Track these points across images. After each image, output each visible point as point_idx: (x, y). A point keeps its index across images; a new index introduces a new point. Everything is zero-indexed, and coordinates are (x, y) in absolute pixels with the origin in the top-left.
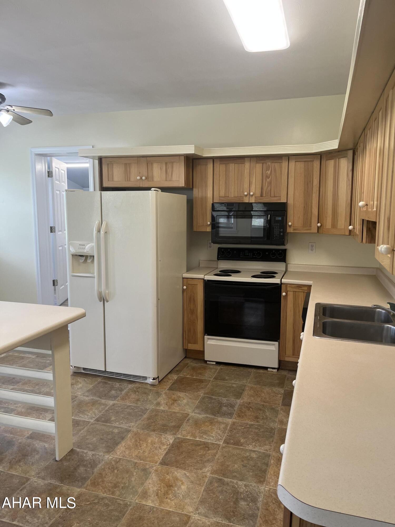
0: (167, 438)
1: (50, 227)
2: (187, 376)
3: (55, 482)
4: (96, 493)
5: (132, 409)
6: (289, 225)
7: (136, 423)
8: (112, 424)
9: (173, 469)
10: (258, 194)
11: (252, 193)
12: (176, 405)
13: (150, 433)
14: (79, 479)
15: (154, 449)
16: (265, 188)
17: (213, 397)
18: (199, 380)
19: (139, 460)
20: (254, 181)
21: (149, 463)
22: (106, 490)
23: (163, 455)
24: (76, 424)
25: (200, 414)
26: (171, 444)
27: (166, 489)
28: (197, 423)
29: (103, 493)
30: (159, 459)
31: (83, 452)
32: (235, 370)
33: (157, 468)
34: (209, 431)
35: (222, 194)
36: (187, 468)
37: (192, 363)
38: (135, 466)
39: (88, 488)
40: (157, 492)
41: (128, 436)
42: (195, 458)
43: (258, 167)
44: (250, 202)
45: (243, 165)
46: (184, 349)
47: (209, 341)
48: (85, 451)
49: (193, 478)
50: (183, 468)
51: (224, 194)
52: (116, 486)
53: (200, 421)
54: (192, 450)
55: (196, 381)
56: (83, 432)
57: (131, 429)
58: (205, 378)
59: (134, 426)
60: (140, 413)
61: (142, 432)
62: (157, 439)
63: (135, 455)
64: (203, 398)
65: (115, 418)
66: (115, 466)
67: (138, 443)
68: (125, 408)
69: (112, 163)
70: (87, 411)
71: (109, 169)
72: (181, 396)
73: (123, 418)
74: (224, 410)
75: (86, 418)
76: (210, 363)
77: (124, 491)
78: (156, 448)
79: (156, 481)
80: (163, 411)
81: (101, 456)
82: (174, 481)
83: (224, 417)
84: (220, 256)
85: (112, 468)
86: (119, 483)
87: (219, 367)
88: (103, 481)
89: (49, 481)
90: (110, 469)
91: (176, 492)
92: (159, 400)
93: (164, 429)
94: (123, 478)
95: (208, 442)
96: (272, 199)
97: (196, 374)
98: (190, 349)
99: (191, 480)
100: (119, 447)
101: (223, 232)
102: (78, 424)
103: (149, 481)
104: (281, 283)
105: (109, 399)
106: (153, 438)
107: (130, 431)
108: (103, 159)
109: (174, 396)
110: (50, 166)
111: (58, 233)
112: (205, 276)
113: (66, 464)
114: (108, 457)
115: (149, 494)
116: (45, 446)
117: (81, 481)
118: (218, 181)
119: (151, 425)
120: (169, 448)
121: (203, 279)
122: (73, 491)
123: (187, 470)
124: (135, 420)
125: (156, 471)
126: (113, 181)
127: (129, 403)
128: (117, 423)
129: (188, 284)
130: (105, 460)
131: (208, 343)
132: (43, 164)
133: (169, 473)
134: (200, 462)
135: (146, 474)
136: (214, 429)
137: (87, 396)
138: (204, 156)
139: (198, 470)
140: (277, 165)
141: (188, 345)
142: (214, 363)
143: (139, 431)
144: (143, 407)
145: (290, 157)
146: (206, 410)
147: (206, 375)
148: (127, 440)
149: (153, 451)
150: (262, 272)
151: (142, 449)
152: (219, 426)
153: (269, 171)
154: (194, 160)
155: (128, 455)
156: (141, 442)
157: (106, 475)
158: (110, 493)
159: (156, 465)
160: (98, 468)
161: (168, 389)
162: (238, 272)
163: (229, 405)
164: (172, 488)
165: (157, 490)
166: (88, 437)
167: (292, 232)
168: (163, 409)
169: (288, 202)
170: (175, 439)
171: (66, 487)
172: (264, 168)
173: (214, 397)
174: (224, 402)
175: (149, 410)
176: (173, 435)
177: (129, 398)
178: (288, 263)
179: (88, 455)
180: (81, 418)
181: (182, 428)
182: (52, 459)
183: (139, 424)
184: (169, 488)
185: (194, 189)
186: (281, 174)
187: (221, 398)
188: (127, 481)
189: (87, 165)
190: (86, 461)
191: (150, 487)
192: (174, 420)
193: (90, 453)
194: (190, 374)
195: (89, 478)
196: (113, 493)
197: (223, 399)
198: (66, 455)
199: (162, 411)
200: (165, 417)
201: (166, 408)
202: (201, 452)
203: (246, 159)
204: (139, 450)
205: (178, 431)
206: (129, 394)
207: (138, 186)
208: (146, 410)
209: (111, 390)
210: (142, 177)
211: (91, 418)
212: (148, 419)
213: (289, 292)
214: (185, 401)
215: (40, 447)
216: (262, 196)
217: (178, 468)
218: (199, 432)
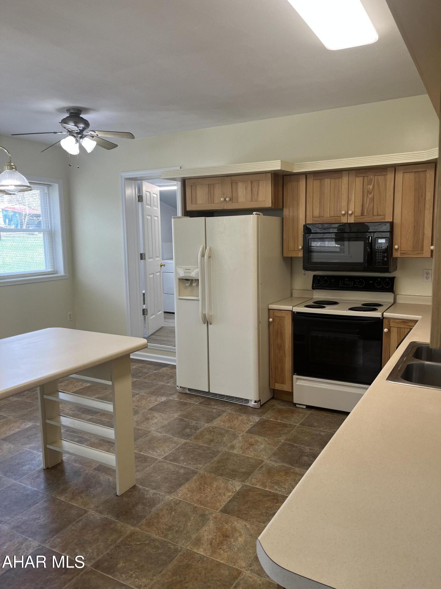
0: (235, 484)
1: (140, 254)
2: (270, 418)
3: (111, 518)
4: (149, 533)
5: (204, 450)
6: (395, 248)
7: (205, 465)
8: (180, 463)
9: (233, 519)
10: (358, 212)
11: (350, 212)
12: (251, 449)
13: (217, 477)
14: (135, 517)
15: (218, 495)
16: (366, 206)
17: (294, 444)
18: (284, 424)
19: (200, 505)
20: (353, 198)
21: (209, 509)
22: (159, 531)
23: (226, 502)
24: (144, 460)
25: (276, 462)
26: (237, 492)
27: (221, 539)
28: (270, 472)
29: (156, 535)
30: (221, 506)
31: (144, 489)
32: (327, 416)
33: (216, 516)
34: (282, 481)
35: (316, 213)
36: (249, 520)
37: (279, 406)
38: (194, 510)
39: (142, 528)
40: (211, 540)
41: (193, 478)
42: (261, 510)
43: (359, 181)
44: (348, 222)
45: (340, 180)
46: (270, 389)
47: (298, 381)
48: (147, 489)
49: (253, 531)
50: (245, 519)
51: (318, 214)
52: (170, 528)
53: (274, 470)
54: (259, 501)
55: (280, 425)
56: (149, 469)
57: (198, 470)
58: (291, 422)
59: (202, 468)
60: (211, 455)
61: (209, 475)
62: (223, 484)
63: (197, 498)
64: (284, 444)
65: (184, 458)
66: (174, 508)
67: (202, 486)
68: (196, 448)
69: (195, 184)
70: (157, 447)
71: (193, 191)
72: (260, 441)
73: (192, 458)
74: (304, 460)
75: (154, 455)
76: (299, 407)
77: (177, 535)
78: (220, 494)
79: (213, 528)
80: (236, 455)
81: (162, 495)
82: (232, 531)
83: (302, 468)
84: (315, 285)
85: (170, 509)
86: (174, 526)
87: (309, 412)
88: (158, 522)
89: (106, 516)
90: (168, 511)
91: (231, 543)
92: (234, 443)
93: (233, 475)
94: (179, 522)
95: (278, 494)
96: (375, 218)
97: (281, 417)
98: (277, 389)
99: (250, 533)
100: (181, 488)
101: (316, 258)
102: (145, 461)
103: (205, 528)
104: (384, 318)
105: (181, 437)
106: (220, 482)
107: (197, 473)
108: (186, 180)
109: (251, 440)
110: (140, 190)
111: (148, 260)
112: (293, 308)
113: (125, 499)
114: (170, 498)
115: (202, 542)
116: (109, 479)
117: (137, 520)
118: (312, 200)
119: (220, 469)
120: (234, 495)
121: (292, 311)
122: (127, 529)
123: (248, 522)
124: (204, 462)
125: (215, 518)
126: (196, 203)
127: (201, 443)
128: (185, 463)
129: (275, 316)
130: (165, 500)
131: (297, 383)
132: (133, 188)
133: (228, 522)
134: (264, 515)
135: (203, 521)
136: (288, 480)
137: (161, 433)
138: (294, 172)
139: (260, 523)
140: (381, 178)
141: (275, 385)
142: (305, 407)
143: (206, 474)
144: (215, 449)
145: (397, 168)
146: (283, 458)
147: (293, 420)
148: (192, 482)
149: (216, 497)
150: (364, 304)
151: (205, 493)
152: (295, 477)
153: (371, 186)
154: (284, 177)
155: (189, 498)
156: (206, 486)
157: (163, 516)
158: (163, 535)
159: (216, 512)
160: (156, 508)
161: (246, 432)
162: (335, 303)
163: (311, 455)
164: (228, 539)
165: (211, 538)
166: (152, 475)
167: (399, 257)
168: (236, 453)
169: (394, 221)
170: (243, 486)
171: (121, 524)
172: (365, 183)
173: (296, 445)
174: (307, 451)
175: (221, 453)
176: (241, 482)
177: (203, 438)
178: (396, 293)
179: (149, 493)
180: (150, 455)
181: (253, 475)
182: (113, 494)
183: (207, 467)
184: (225, 538)
185: (284, 209)
186: (386, 189)
187: (304, 446)
188: (183, 525)
189: (175, 188)
190: (146, 499)
191: (205, 534)
192: (245, 465)
193: (152, 491)
194: (274, 417)
195: (145, 517)
196: (166, 536)
197: (306, 447)
198: (128, 490)
199: (234, 455)
200: (236, 462)
201: (241, 452)
202: (269, 504)
203: (344, 172)
204: (201, 494)
205: (248, 478)
206: (203, 434)
207: (222, 208)
208: (218, 452)
209: (185, 428)
210: (226, 198)
211: (160, 455)
212: (219, 462)
213: (393, 327)
214: (262, 446)
215: (105, 480)
216: (362, 214)
217: (239, 518)
218: (271, 482)
